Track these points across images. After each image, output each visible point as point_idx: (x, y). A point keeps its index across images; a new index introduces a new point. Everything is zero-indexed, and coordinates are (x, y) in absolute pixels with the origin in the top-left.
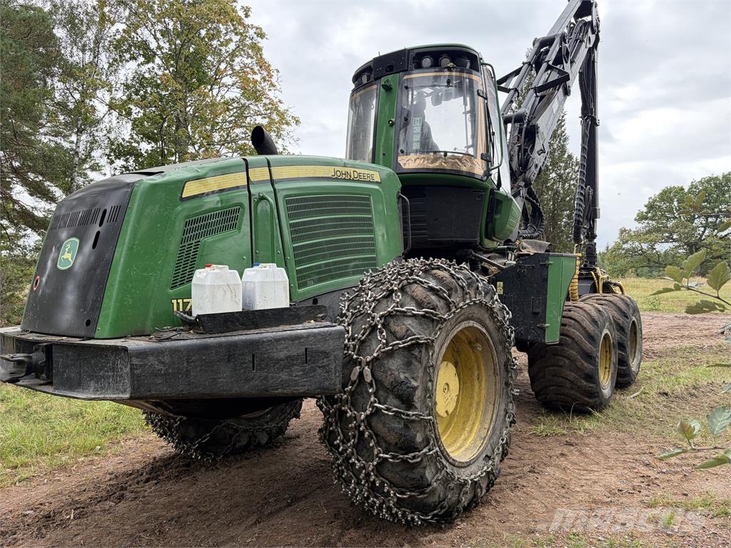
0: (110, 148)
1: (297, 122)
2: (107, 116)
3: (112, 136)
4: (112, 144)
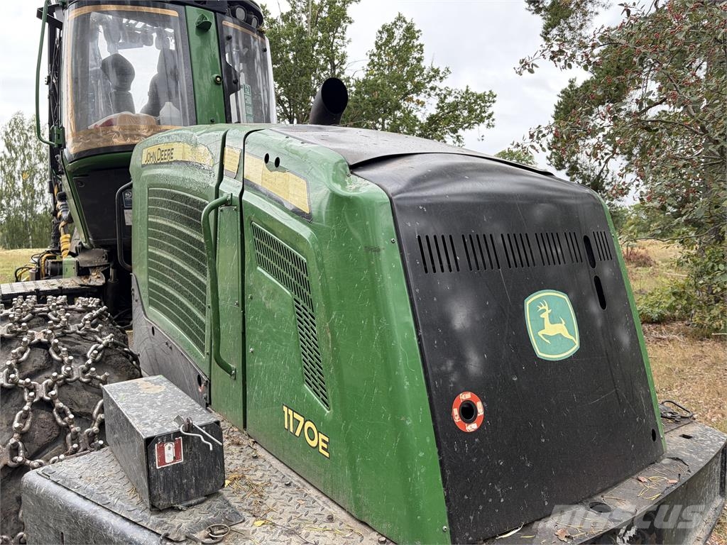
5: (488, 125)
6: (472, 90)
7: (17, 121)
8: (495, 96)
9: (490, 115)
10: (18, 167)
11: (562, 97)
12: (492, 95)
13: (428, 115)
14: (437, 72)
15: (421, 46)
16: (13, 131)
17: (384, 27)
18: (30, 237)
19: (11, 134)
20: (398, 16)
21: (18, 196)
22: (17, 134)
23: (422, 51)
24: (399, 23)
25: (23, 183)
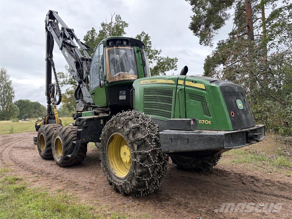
5: (175, 69)
6: (169, 57)
8: (177, 60)
9: (176, 66)
11: (206, 61)
12: (176, 59)
13: (154, 66)
14: (157, 51)
15: (150, 42)
17: (137, 36)
20: (142, 32)
23: (151, 44)
24: (143, 34)
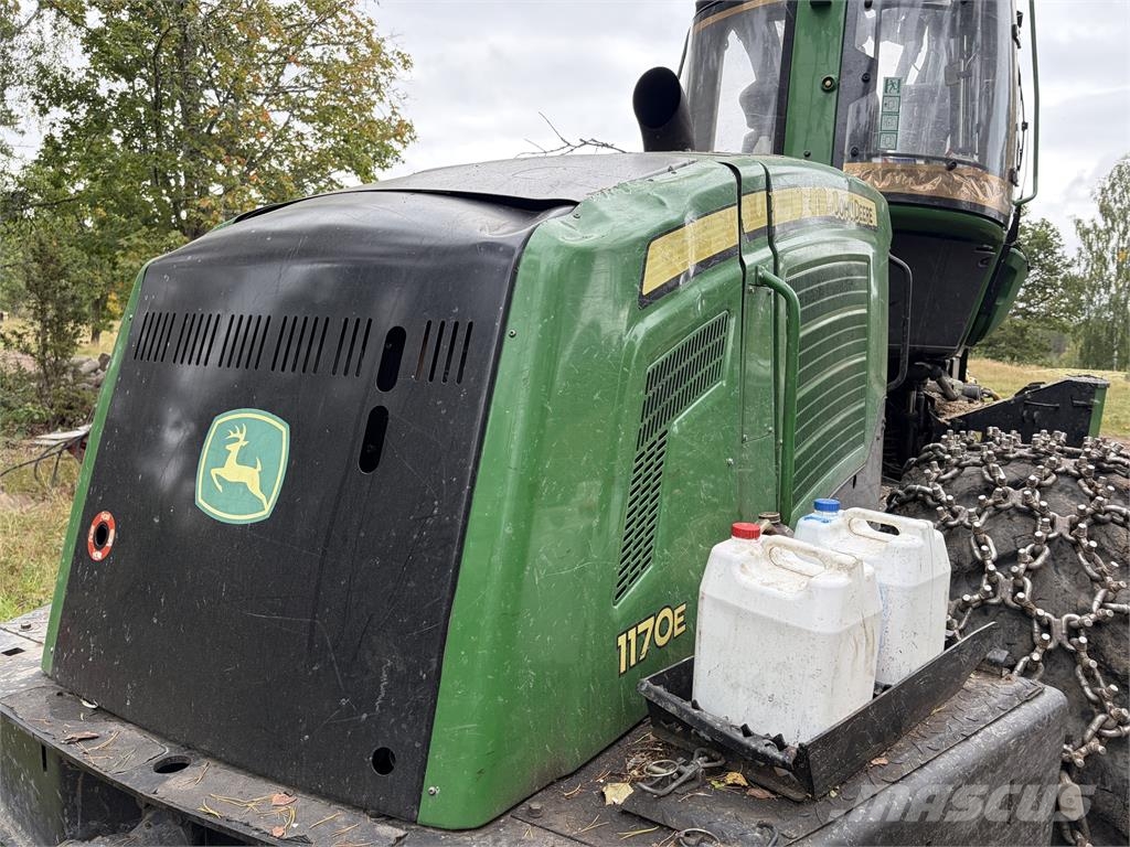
0: (39, 84)
1: (406, 63)
2: (34, 22)
3: (44, 59)
4: (45, 76)
7: (1123, 169)
10: (1113, 243)
16: (1113, 185)
18: (1116, 353)
19: (1110, 192)
21: (1107, 286)
22: (1119, 190)
25: (1117, 268)
